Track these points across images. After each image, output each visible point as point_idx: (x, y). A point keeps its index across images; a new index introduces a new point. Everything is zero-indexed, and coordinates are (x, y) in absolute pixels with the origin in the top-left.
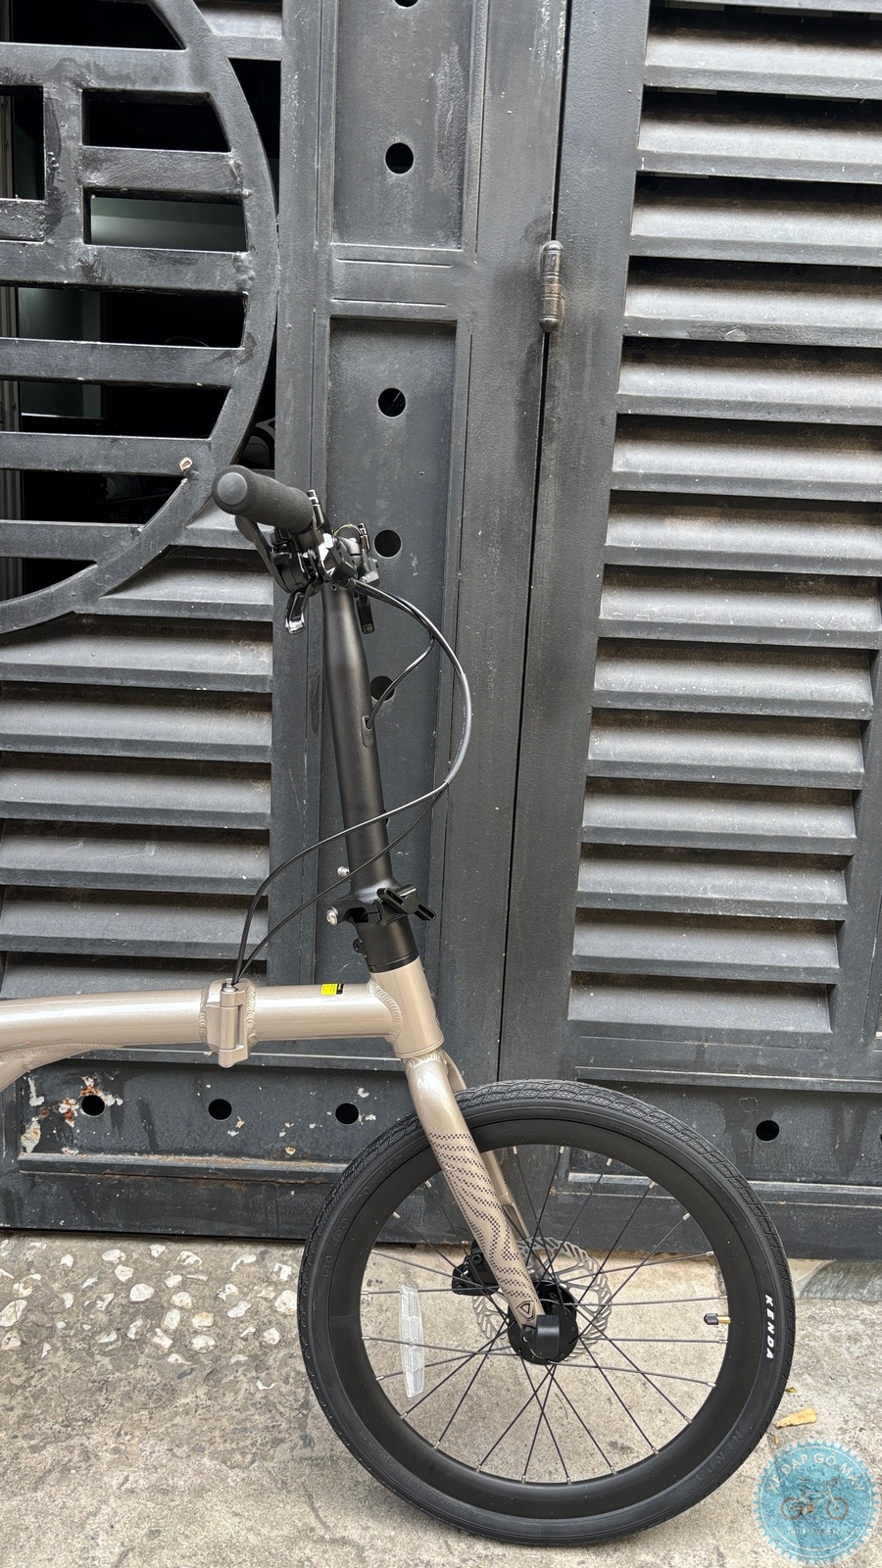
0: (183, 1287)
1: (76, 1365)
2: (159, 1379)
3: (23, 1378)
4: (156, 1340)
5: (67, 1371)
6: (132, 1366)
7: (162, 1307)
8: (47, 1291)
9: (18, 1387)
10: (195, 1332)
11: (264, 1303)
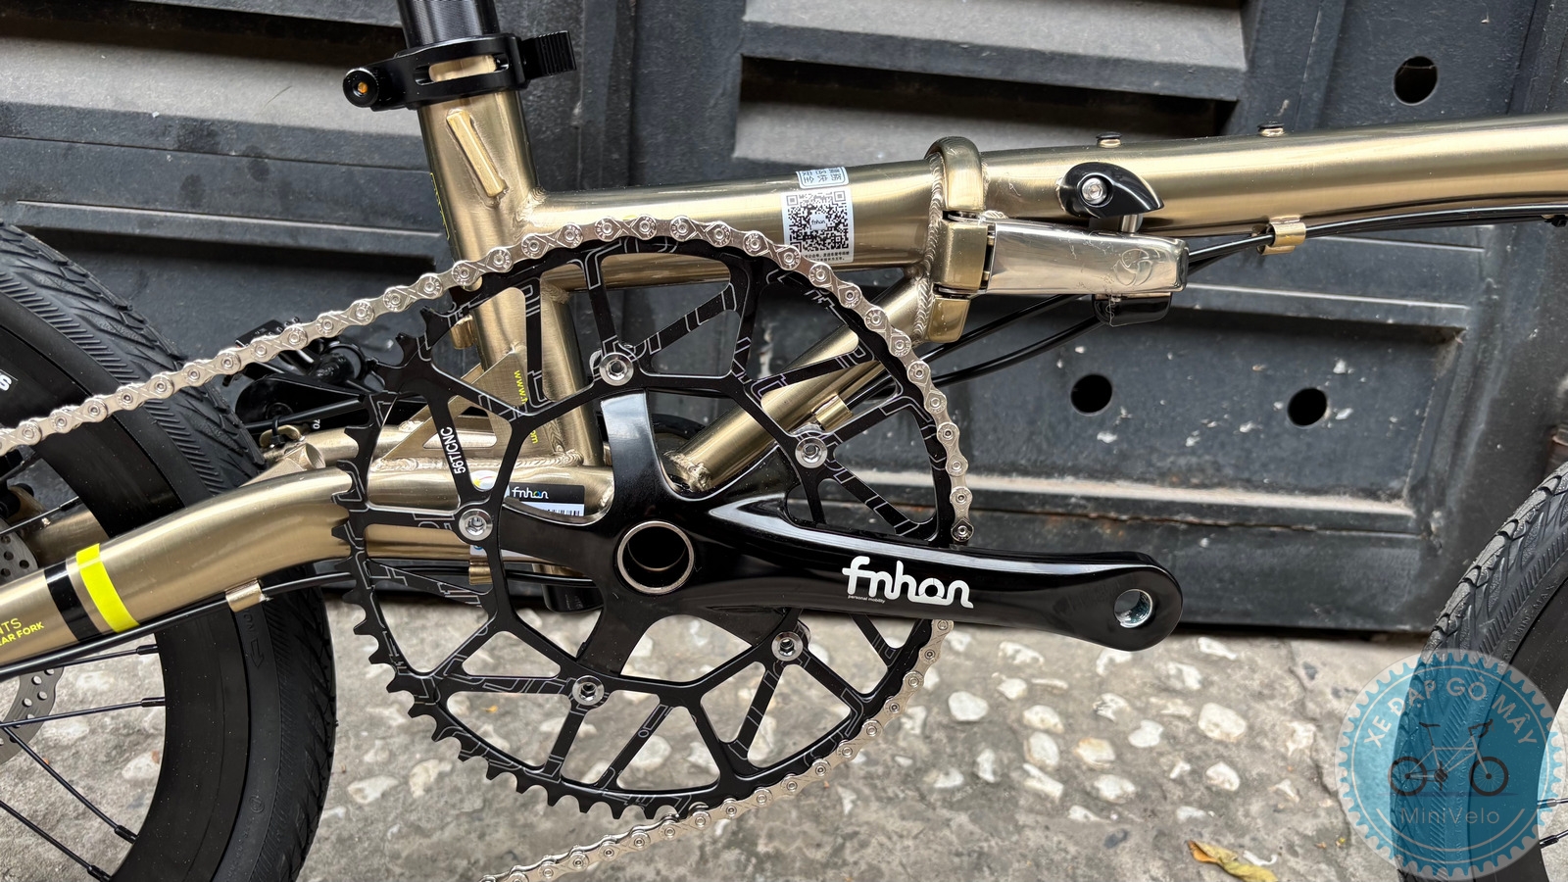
0: (1032, 697)
1: (916, 827)
2: (1072, 849)
3: (828, 849)
4: (1032, 784)
5: (901, 837)
6: (1011, 828)
7: (1014, 732)
8: (804, 703)
9: (825, 866)
10: (1094, 772)
11: (1180, 724)
